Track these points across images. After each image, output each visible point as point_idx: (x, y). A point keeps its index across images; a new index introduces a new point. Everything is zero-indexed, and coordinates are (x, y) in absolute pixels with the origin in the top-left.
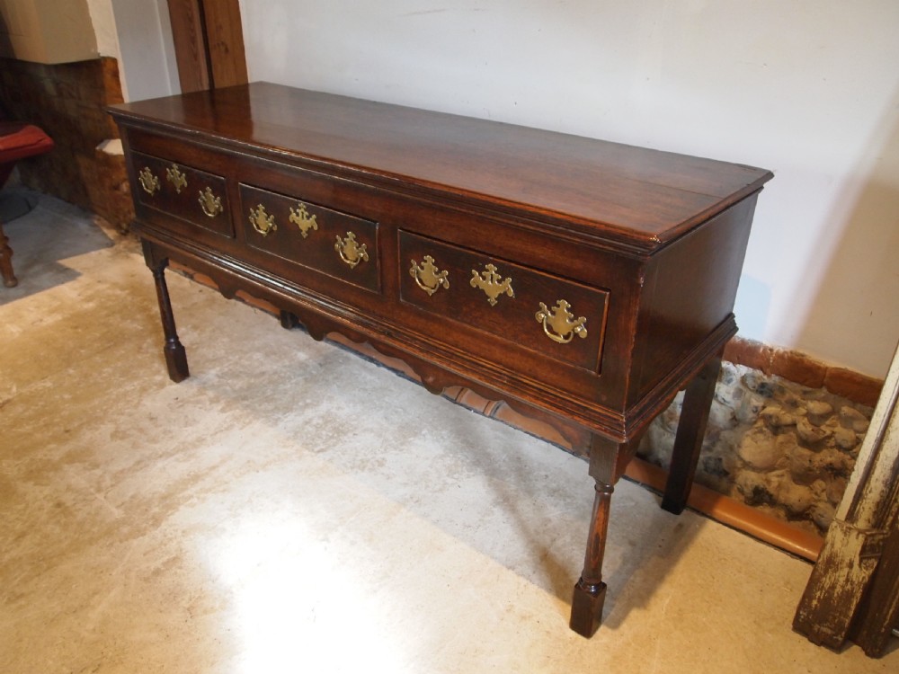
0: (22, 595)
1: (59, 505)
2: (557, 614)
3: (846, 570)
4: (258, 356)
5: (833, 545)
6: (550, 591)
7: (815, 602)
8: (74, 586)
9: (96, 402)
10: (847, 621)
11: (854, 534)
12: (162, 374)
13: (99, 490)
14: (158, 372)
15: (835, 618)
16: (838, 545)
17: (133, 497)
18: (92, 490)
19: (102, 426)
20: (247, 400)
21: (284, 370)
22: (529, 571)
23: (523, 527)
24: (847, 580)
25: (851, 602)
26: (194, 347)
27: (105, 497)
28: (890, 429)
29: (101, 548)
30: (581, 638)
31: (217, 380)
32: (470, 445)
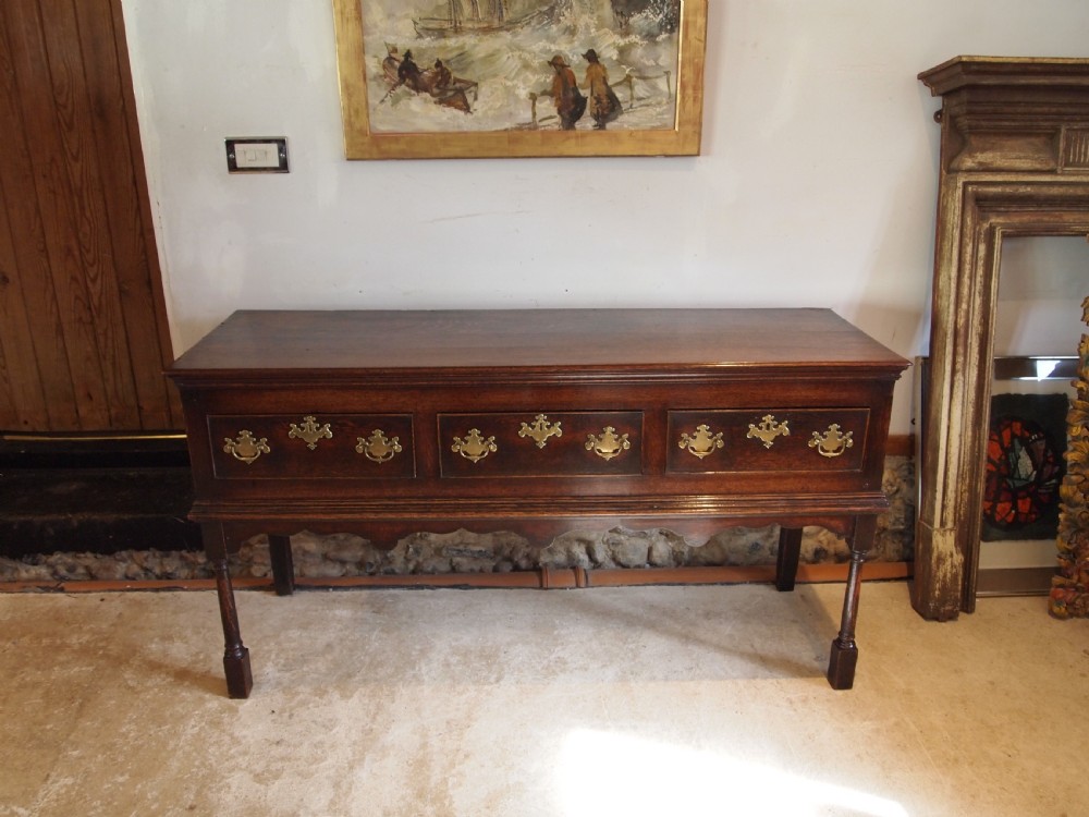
3: (950, 560)
5: (937, 547)
6: (794, 676)
7: (937, 592)
11: (948, 533)
12: (208, 699)
15: (951, 596)
16: (941, 546)
19: (228, 780)
21: (346, 633)
22: (767, 672)
24: (952, 567)
25: (958, 580)
28: (949, 456)
30: (846, 691)
32: (604, 614)
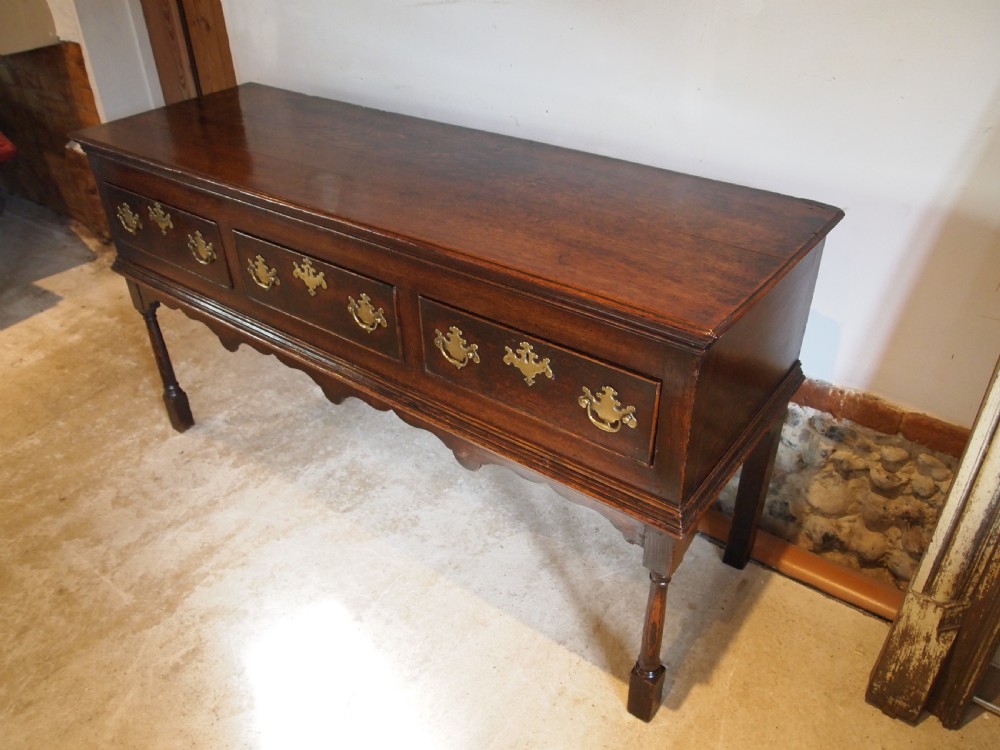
0: (30, 704)
1: (61, 591)
2: (613, 695)
3: (923, 644)
4: (269, 394)
5: (908, 617)
6: (604, 668)
7: (889, 675)
8: (86, 689)
9: (92, 461)
10: (924, 696)
11: (932, 607)
12: (162, 422)
13: (104, 571)
14: (158, 420)
15: (910, 691)
16: (914, 618)
17: (142, 577)
18: (96, 571)
19: (101, 491)
20: (261, 450)
21: (300, 410)
22: (582, 646)
23: (573, 593)
24: (924, 654)
25: (927, 677)
26: (197, 386)
27: (112, 580)
29: (113, 641)
30: (639, 721)
31: (225, 426)
32: (511, 494)
